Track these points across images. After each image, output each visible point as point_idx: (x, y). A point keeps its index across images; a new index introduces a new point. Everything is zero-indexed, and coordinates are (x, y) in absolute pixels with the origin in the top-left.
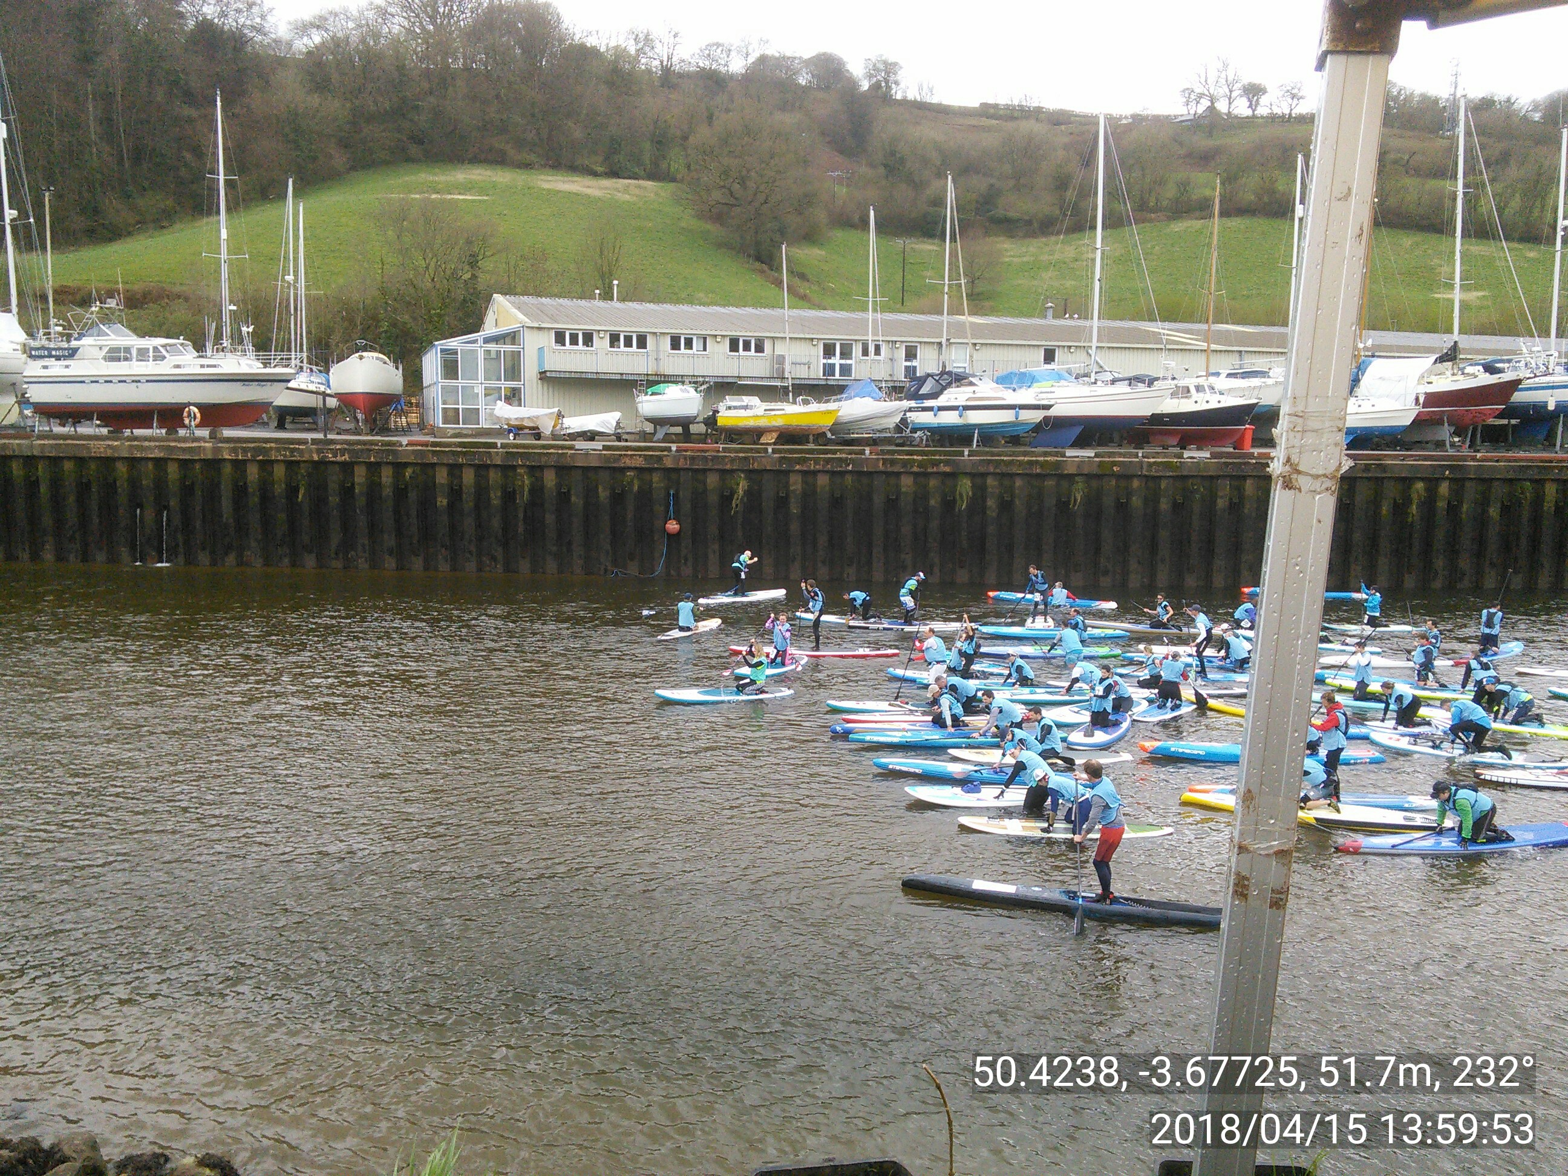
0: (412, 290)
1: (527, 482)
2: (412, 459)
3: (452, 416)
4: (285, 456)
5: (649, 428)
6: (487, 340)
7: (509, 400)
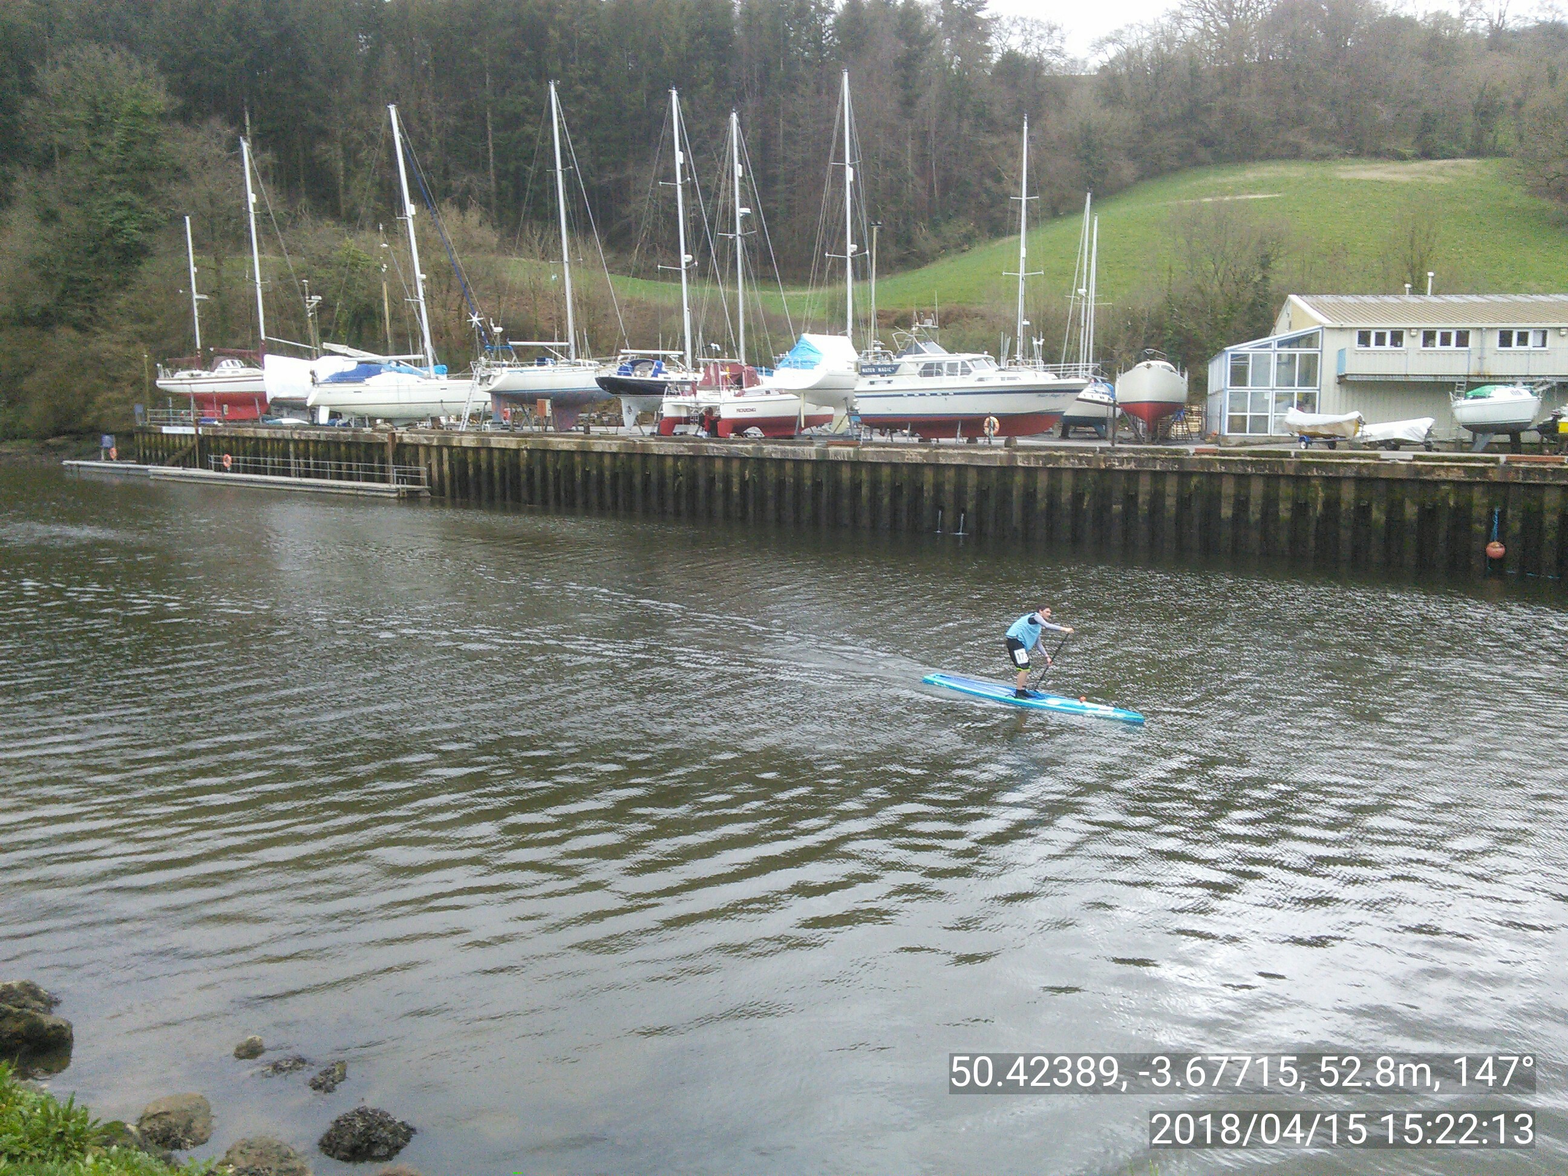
0: (1198, 297)
1: (1321, 494)
2: (1198, 469)
3: (1238, 425)
4: (1073, 464)
5: (1467, 436)
6: (1281, 344)
7: (1301, 406)
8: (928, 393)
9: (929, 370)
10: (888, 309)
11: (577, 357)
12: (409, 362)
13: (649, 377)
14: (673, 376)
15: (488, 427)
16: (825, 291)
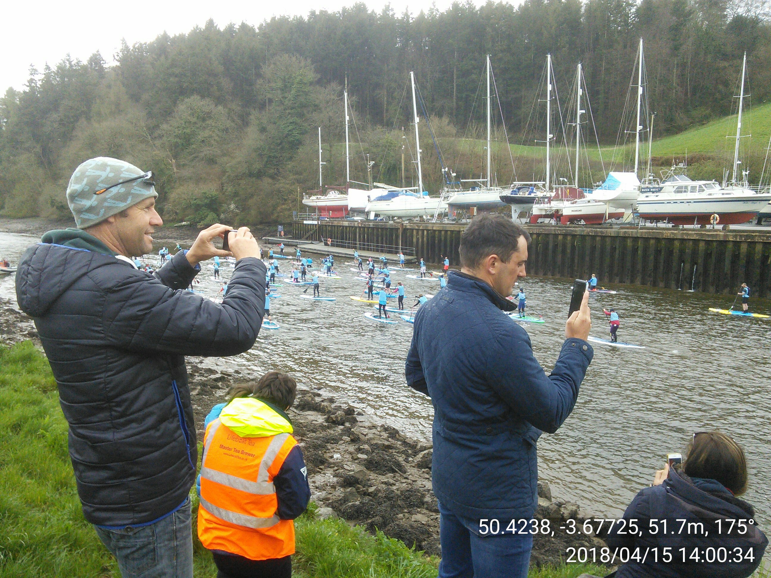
8: (678, 202)
9: (679, 190)
10: (658, 156)
11: (491, 186)
12: (411, 190)
13: (526, 195)
14: (539, 194)
15: (446, 221)
16: (624, 148)
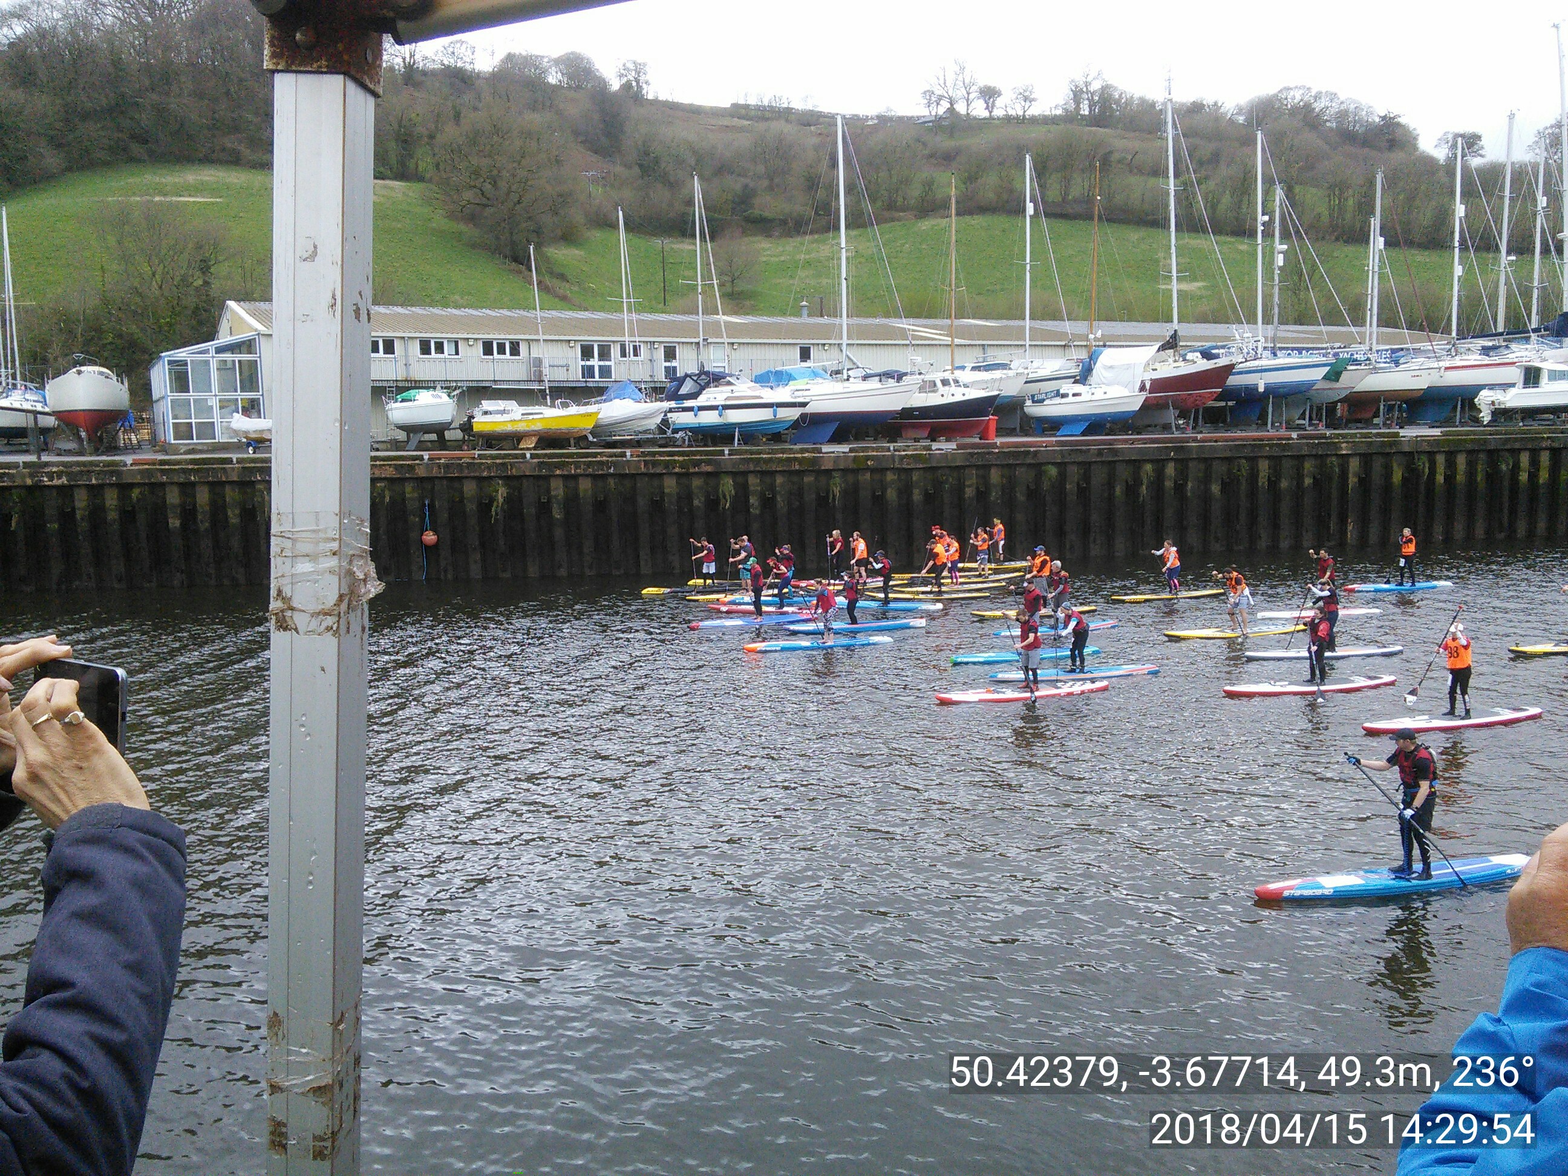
0: (138, 299)
2: (138, 479)
3: (184, 431)
5: (402, 436)
6: (219, 350)
7: (246, 412)
